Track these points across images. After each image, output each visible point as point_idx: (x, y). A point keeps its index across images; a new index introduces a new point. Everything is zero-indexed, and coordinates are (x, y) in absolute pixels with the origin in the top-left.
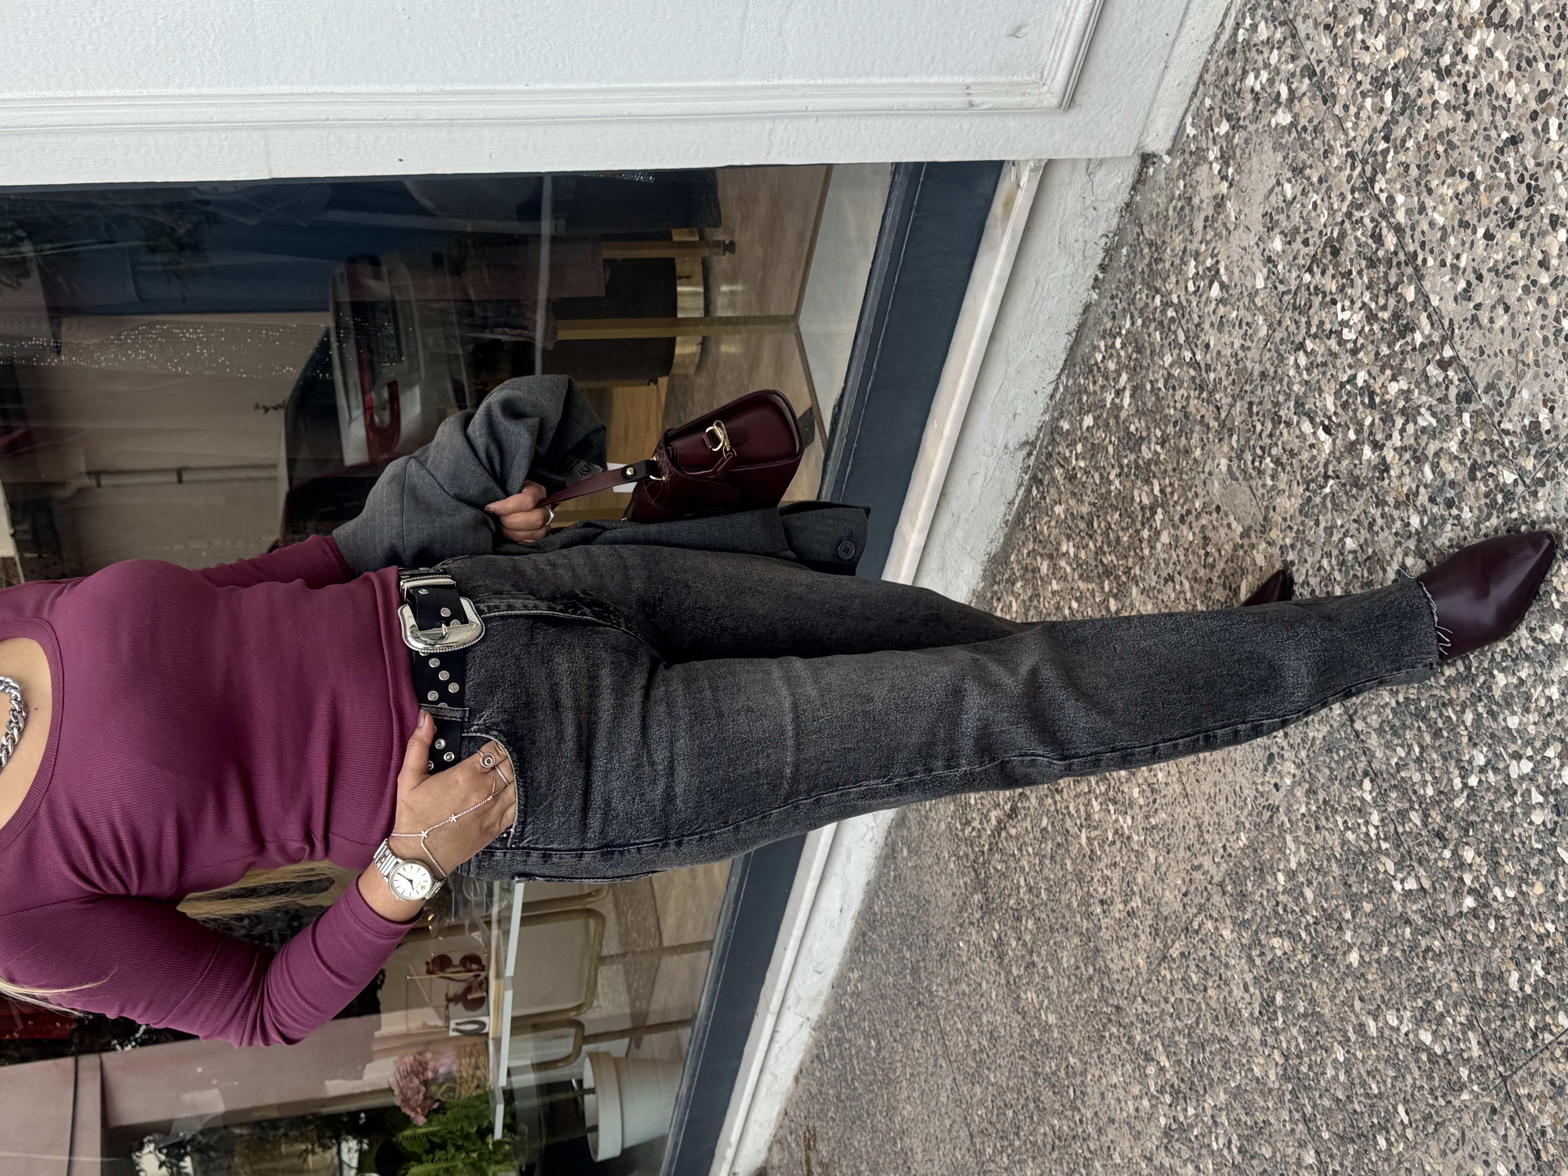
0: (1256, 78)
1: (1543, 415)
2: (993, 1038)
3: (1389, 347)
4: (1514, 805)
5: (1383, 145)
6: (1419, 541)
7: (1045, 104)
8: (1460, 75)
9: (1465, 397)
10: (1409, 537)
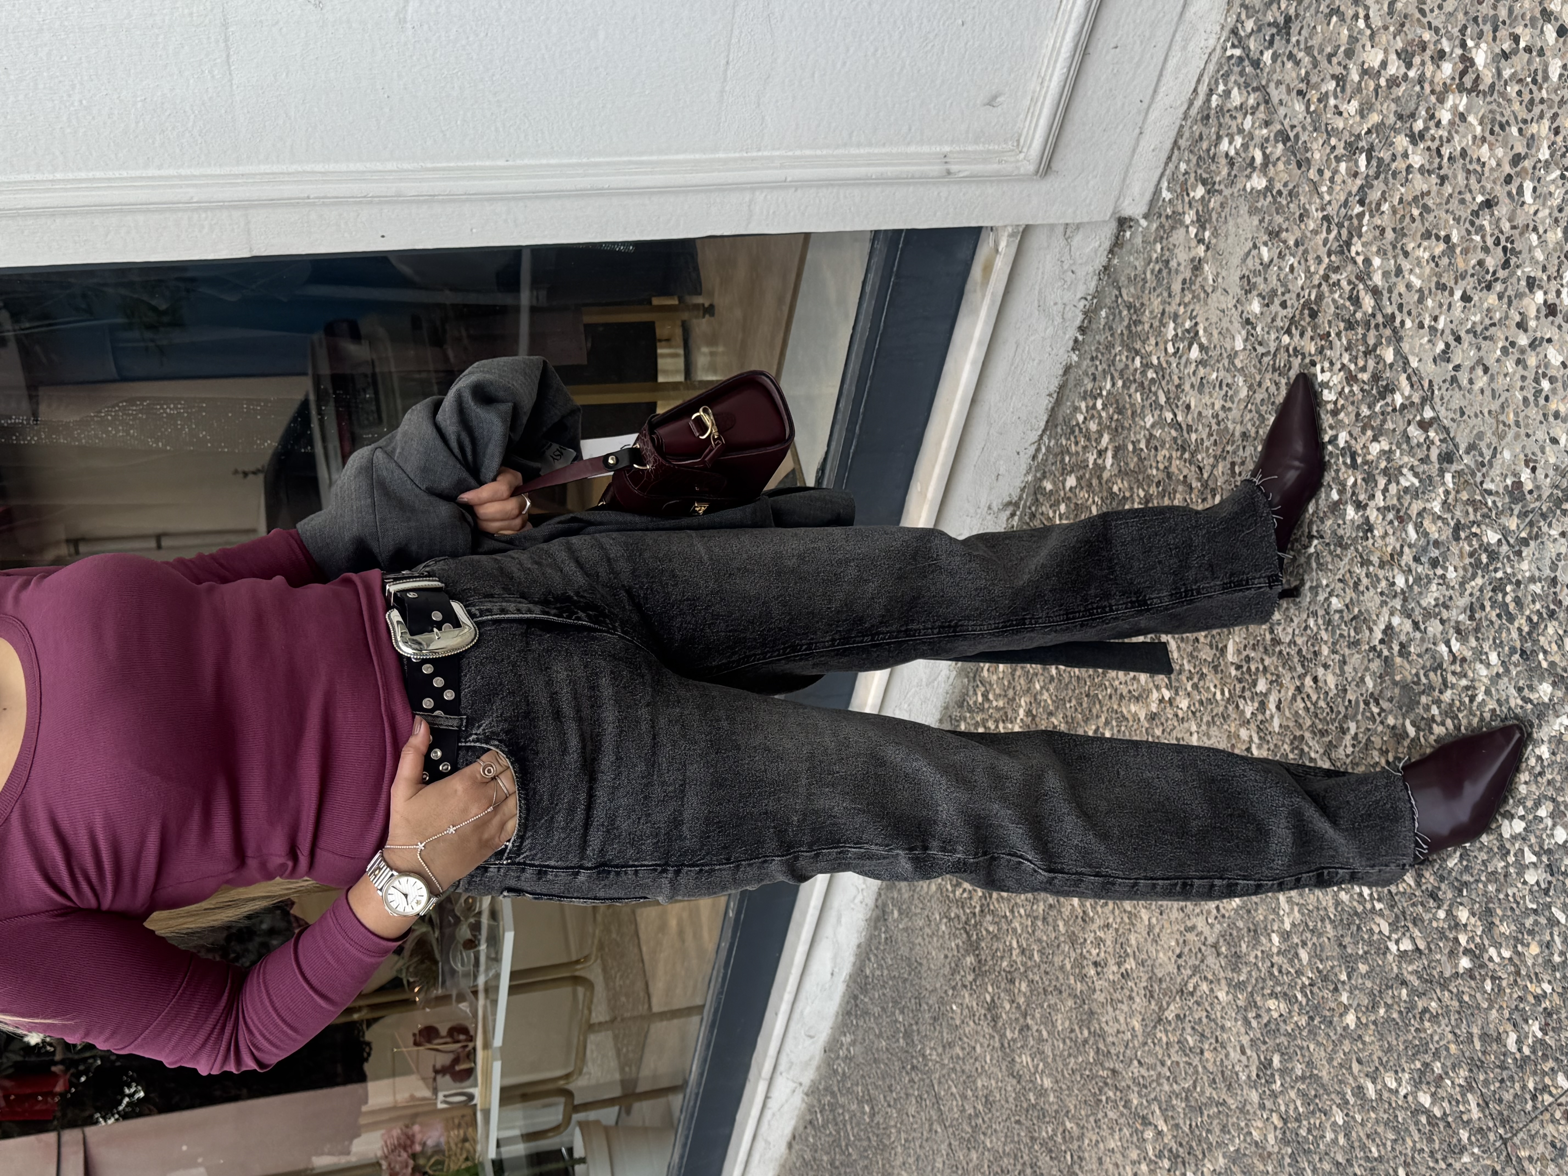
0: (1230, 143)
1: (1525, 475)
2: (988, 1103)
3: (1370, 407)
4: (1507, 866)
5: (1358, 209)
6: (1405, 600)
7: (1022, 171)
8: (1433, 139)
9: (1447, 458)
10: (1395, 597)
